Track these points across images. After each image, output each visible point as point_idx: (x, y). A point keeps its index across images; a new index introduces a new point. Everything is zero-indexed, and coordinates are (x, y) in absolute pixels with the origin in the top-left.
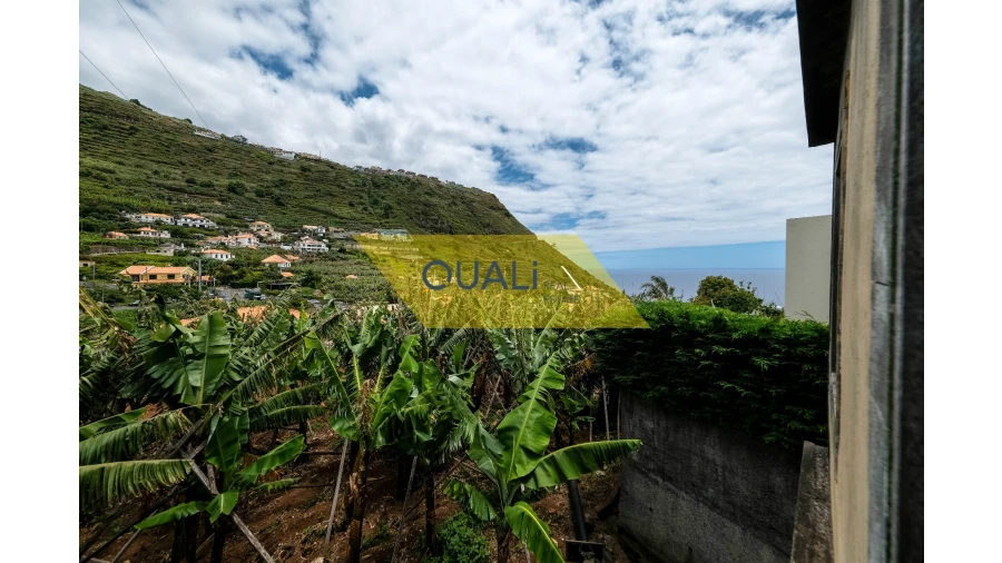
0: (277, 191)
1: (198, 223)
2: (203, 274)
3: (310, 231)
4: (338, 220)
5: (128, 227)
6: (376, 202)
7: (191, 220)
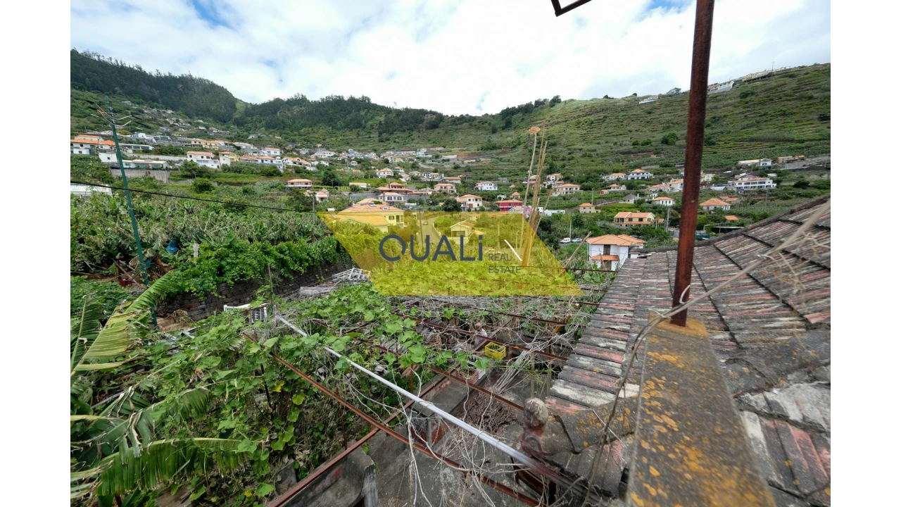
0: (708, 131)
1: (641, 176)
3: (748, 168)
4: (794, 145)
7: (637, 174)
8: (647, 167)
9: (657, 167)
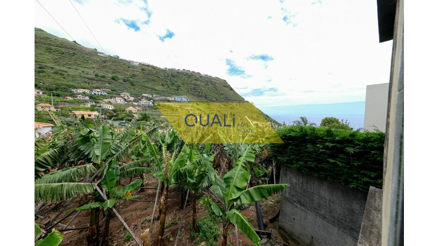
0: (131, 79)
1: (100, 93)
2: (102, 115)
3: (145, 97)
4: (157, 92)
5: (72, 95)
6: (173, 84)
7: (97, 92)
8: (104, 89)
9: (110, 90)
